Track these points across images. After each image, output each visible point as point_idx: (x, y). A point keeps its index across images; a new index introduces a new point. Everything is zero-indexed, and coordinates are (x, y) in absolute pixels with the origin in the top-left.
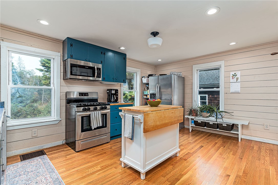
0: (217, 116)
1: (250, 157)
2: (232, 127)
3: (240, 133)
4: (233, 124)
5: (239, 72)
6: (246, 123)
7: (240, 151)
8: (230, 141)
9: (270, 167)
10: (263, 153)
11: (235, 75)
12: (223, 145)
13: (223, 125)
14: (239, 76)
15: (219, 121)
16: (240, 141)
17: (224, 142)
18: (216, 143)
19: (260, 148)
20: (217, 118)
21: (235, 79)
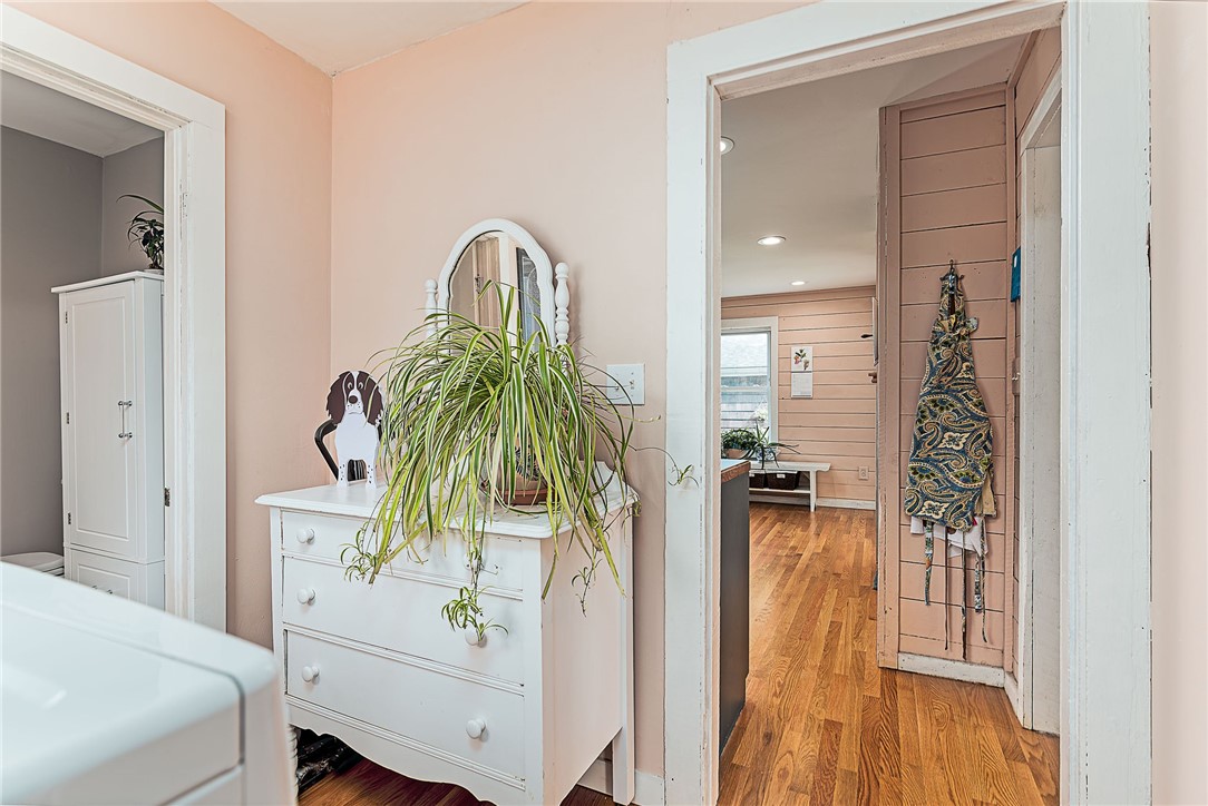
0: (763, 455)
1: (834, 532)
2: (797, 480)
3: (812, 492)
4: (799, 472)
5: (811, 348)
6: (825, 467)
7: (813, 526)
8: (793, 512)
9: (866, 540)
10: (855, 523)
11: (800, 355)
12: (780, 519)
13: (778, 476)
14: (809, 357)
15: (770, 468)
16: (812, 510)
17: (782, 515)
18: (766, 518)
19: (850, 518)
20: (763, 461)
21: (802, 364)
